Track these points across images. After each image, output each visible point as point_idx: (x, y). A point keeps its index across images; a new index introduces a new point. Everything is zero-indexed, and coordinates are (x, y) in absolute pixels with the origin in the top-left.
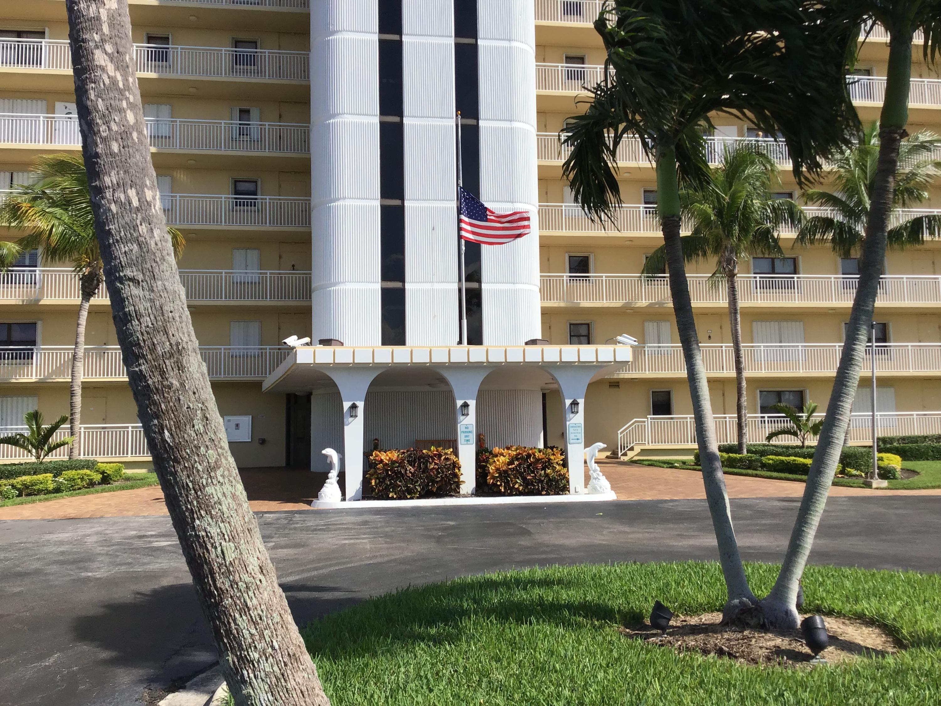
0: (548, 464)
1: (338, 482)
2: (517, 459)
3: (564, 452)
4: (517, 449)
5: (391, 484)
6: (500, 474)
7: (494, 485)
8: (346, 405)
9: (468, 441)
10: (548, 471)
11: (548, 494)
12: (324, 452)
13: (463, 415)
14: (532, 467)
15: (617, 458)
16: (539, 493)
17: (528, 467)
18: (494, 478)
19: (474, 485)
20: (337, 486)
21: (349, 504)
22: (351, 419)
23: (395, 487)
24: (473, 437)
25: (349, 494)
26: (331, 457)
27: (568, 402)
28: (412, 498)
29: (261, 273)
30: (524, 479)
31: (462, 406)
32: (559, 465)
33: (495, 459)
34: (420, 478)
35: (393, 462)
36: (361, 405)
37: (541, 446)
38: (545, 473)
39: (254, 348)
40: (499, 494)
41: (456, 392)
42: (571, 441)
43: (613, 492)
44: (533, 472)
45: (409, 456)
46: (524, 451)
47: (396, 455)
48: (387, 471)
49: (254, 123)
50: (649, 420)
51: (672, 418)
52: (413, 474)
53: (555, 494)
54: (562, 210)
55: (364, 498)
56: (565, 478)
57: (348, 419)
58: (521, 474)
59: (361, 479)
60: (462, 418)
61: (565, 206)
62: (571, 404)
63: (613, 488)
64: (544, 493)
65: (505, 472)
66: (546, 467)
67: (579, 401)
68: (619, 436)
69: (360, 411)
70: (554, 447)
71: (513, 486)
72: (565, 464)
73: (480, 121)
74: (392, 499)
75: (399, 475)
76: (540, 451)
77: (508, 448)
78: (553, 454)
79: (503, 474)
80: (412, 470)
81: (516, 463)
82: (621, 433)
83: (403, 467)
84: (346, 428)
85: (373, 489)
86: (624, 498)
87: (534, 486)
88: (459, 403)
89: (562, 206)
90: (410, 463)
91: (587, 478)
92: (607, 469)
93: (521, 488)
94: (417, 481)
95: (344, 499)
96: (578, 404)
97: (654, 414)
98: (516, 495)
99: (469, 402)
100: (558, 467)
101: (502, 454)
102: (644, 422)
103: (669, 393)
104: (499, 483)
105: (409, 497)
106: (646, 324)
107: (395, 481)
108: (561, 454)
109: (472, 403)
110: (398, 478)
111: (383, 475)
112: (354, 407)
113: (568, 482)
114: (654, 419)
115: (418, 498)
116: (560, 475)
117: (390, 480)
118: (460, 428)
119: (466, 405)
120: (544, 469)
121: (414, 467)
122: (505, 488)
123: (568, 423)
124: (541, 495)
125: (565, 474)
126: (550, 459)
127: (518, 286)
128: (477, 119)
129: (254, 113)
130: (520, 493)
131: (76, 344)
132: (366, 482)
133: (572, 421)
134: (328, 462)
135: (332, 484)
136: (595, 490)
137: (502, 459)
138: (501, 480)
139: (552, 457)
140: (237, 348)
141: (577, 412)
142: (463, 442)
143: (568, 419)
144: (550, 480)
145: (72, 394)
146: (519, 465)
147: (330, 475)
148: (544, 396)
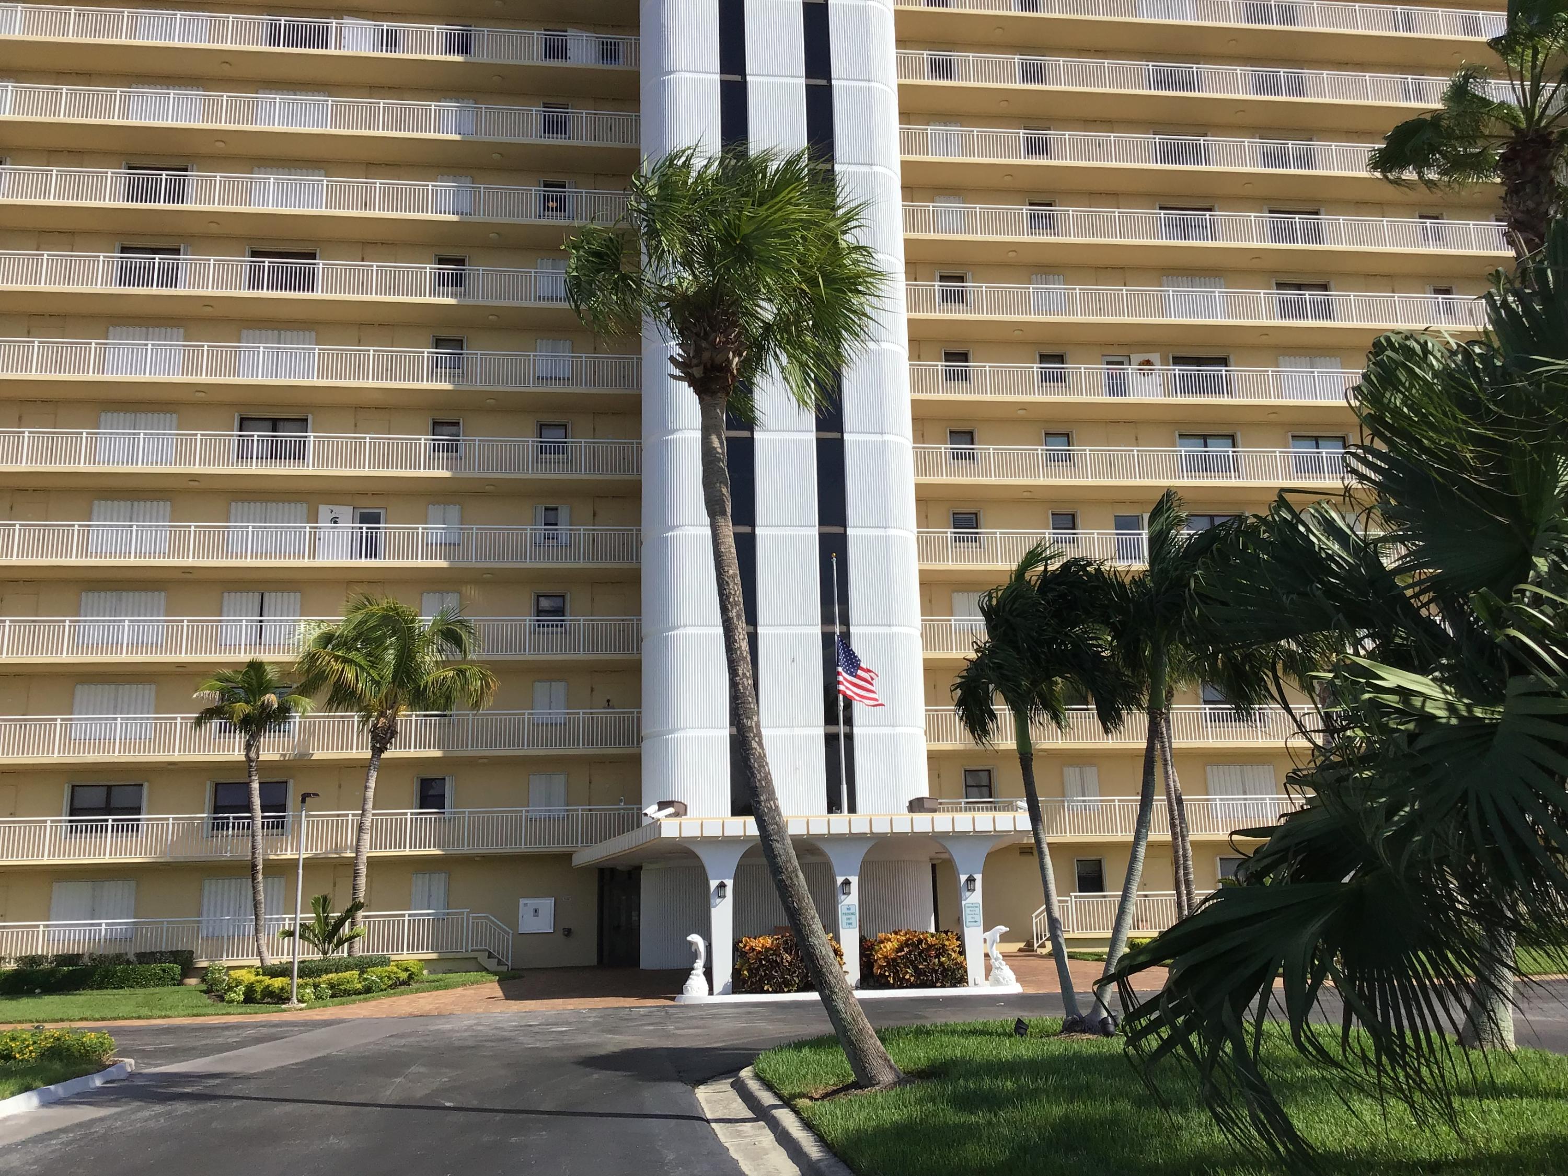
0: (942, 951)
1: (705, 973)
2: (907, 946)
3: (961, 938)
4: (906, 934)
5: (766, 974)
6: (888, 963)
7: (882, 975)
8: (714, 884)
9: (850, 924)
10: (943, 959)
11: (943, 986)
12: (689, 938)
13: (844, 894)
14: (924, 955)
15: (1033, 951)
16: (933, 986)
17: (920, 954)
18: (881, 967)
19: (858, 977)
20: (703, 978)
21: (716, 999)
22: (718, 900)
23: (770, 978)
24: (855, 920)
25: (718, 987)
26: (697, 944)
27: (963, 878)
28: (789, 992)
29: (568, 713)
30: (916, 969)
31: (842, 884)
32: (955, 952)
33: (882, 946)
34: (799, 968)
35: (767, 950)
36: (729, 883)
37: (933, 930)
38: (939, 961)
39: (558, 809)
40: (888, 986)
41: (836, 866)
42: (968, 924)
43: (1018, 985)
44: (925, 960)
45: (786, 942)
46: (915, 936)
47: (770, 941)
48: (761, 960)
49: (563, 529)
50: (1073, 900)
51: (1104, 897)
52: (790, 964)
53: (951, 986)
54: (950, 625)
55: (734, 992)
56: (962, 967)
57: (715, 901)
58: (912, 962)
59: (731, 971)
60: (843, 897)
61: (955, 620)
62: (967, 880)
63: (1018, 980)
64: (939, 984)
65: (894, 960)
66: (941, 954)
67: (976, 876)
68: (1034, 921)
69: (729, 891)
70: (948, 931)
71: (904, 977)
72: (962, 953)
73: (848, 529)
74: (767, 992)
75: (776, 965)
76: (933, 936)
77: (896, 933)
78: (948, 940)
79: (892, 963)
80: (789, 959)
81: (906, 950)
82: (1036, 917)
83: (779, 955)
84: (713, 910)
85: (745, 982)
86: (1031, 991)
87: (927, 976)
88: (840, 880)
89: (950, 620)
90: (786, 950)
91: (988, 970)
92: (1016, 963)
93: (912, 979)
94: (795, 972)
95: (711, 992)
96: (974, 880)
97: (1080, 891)
98: (906, 987)
99: (851, 878)
100: (953, 954)
101: (889, 940)
102: (1067, 901)
103: (1100, 861)
104: (887, 974)
105: (786, 990)
106: (1065, 769)
107: (771, 972)
108: (957, 939)
109: (854, 880)
110: (773, 968)
111: (756, 966)
112: (722, 886)
113: (966, 972)
114: (1080, 897)
115: (796, 991)
116: (956, 964)
117: (764, 971)
118: (841, 910)
119: (847, 883)
120: (937, 956)
121: (790, 955)
122: (894, 979)
123: (964, 903)
124: (935, 987)
125: (962, 963)
126: (944, 945)
127: (898, 730)
128: (845, 527)
129: (563, 513)
130: (912, 986)
131: (364, 810)
132: (736, 973)
133: (968, 901)
134: (693, 950)
135: (698, 975)
136: (997, 982)
137: (889, 945)
138: (890, 969)
139: (947, 943)
140: (538, 810)
141: (974, 890)
142: (844, 924)
143: (964, 898)
144: (945, 970)
145: (356, 874)
146: (910, 952)
147: (696, 965)
148: (934, 867)
